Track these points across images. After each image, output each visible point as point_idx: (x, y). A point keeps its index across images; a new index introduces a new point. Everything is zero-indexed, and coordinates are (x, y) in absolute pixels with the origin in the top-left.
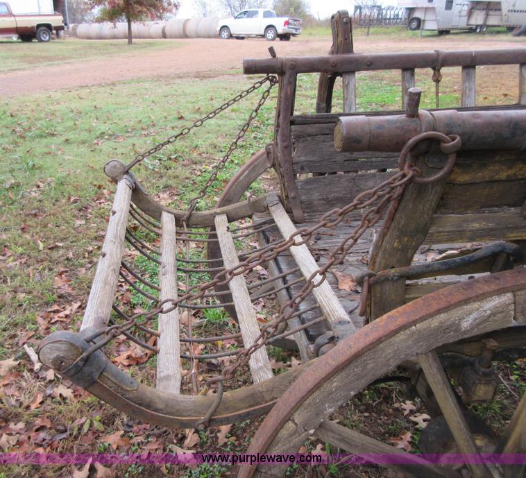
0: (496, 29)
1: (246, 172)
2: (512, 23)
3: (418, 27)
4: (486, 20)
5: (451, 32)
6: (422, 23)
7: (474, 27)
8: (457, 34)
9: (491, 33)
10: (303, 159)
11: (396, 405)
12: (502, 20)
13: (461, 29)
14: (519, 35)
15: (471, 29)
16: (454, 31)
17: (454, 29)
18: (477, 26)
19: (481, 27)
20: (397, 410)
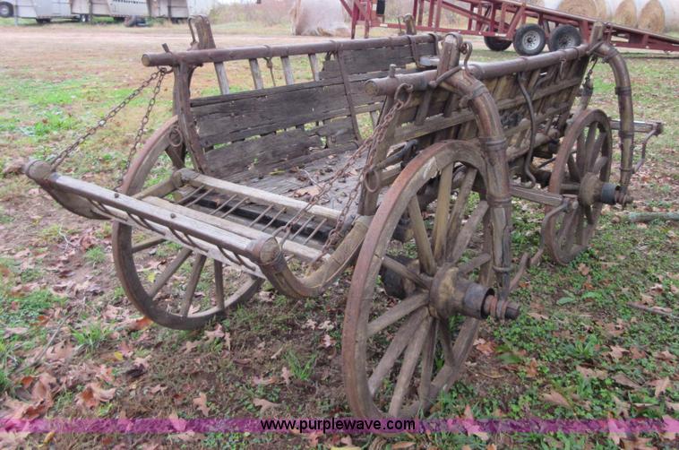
0: (102, 18)
1: (147, 157)
2: (120, 13)
3: (11, 14)
4: (91, 9)
5: (52, 20)
6: (15, 10)
7: (78, 16)
8: (60, 23)
9: (101, 23)
10: (205, 134)
11: (304, 327)
12: (108, 9)
13: (64, 17)
14: (132, 25)
15: (75, 18)
16: (56, 20)
17: (56, 17)
18: (81, 15)
19: (86, 16)
20: (305, 329)
